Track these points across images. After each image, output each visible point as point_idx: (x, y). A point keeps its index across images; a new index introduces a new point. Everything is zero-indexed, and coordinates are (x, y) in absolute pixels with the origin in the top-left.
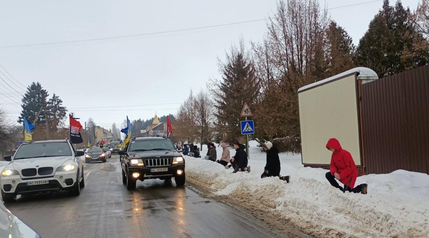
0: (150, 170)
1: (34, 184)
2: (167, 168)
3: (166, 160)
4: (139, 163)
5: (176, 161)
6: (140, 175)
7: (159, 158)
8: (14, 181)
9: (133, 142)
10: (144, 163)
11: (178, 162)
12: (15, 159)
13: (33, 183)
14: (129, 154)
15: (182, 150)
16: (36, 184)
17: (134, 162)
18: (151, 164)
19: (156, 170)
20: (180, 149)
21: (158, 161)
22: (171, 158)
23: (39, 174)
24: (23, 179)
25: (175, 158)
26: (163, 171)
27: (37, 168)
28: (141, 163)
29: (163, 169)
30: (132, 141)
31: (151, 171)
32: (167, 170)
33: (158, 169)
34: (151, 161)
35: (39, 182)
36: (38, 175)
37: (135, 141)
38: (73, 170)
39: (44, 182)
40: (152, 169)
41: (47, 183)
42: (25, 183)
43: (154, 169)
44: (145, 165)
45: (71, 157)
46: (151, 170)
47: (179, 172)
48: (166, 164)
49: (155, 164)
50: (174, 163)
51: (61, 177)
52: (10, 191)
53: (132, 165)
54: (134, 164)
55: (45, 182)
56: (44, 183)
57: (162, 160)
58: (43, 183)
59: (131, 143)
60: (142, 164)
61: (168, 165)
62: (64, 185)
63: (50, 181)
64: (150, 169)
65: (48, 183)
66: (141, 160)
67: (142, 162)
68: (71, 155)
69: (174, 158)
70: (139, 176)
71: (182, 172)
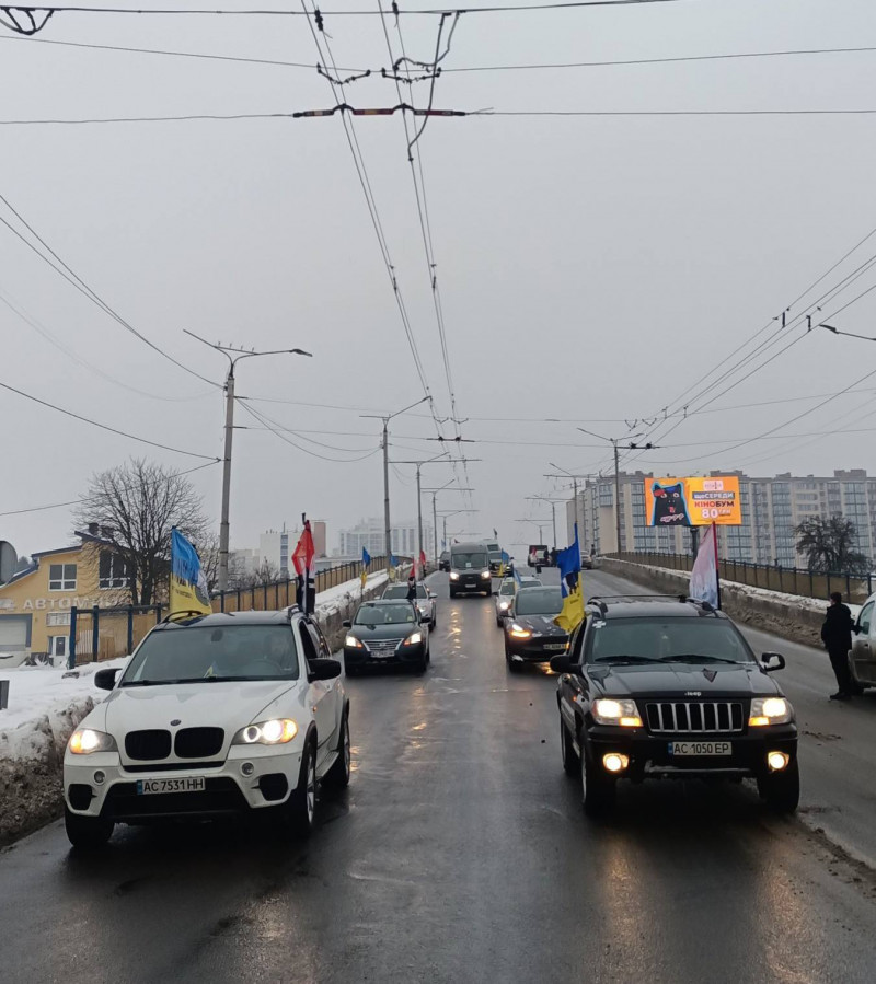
0: (666, 748)
1: (160, 792)
2: (729, 744)
3: (723, 709)
4: (625, 714)
5: (762, 715)
6: (629, 763)
7: (696, 697)
8: (99, 775)
9: (599, 624)
10: (643, 718)
11: (769, 718)
12: (124, 684)
13: (155, 787)
14: (589, 674)
15: (778, 663)
16: (166, 791)
17: (608, 710)
18: (668, 724)
19: (688, 749)
20: (772, 659)
21: (695, 710)
22: (743, 702)
23: (179, 753)
24: (129, 769)
25: (758, 703)
26: (714, 753)
27: (174, 731)
28: (632, 715)
29: (713, 744)
30: (595, 621)
31: (670, 752)
32: (728, 752)
33: (696, 744)
34: (666, 710)
35: (173, 784)
36: (173, 758)
37: (604, 619)
38: (290, 740)
39: (189, 785)
40: (675, 743)
41: (199, 788)
42: (134, 786)
43: (680, 744)
44: (645, 727)
45: (292, 683)
46: (672, 748)
47: (777, 761)
48: (724, 724)
49: (682, 724)
50: (756, 722)
51: (247, 768)
52: (86, 808)
53: (600, 722)
54: (607, 719)
55: (195, 784)
56: (192, 789)
57: (709, 709)
58: (186, 790)
59: (592, 629)
60: (636, 722)
61: (731, 729)
62: (258, 800)
63: (209, 781)
64: (666, 743)
65: (203, 789)
66: (631, 705)
67: (636, 712)
68: (295, 676)
69: (753, 701)
70: (625, 765)
71: (787, 759)
